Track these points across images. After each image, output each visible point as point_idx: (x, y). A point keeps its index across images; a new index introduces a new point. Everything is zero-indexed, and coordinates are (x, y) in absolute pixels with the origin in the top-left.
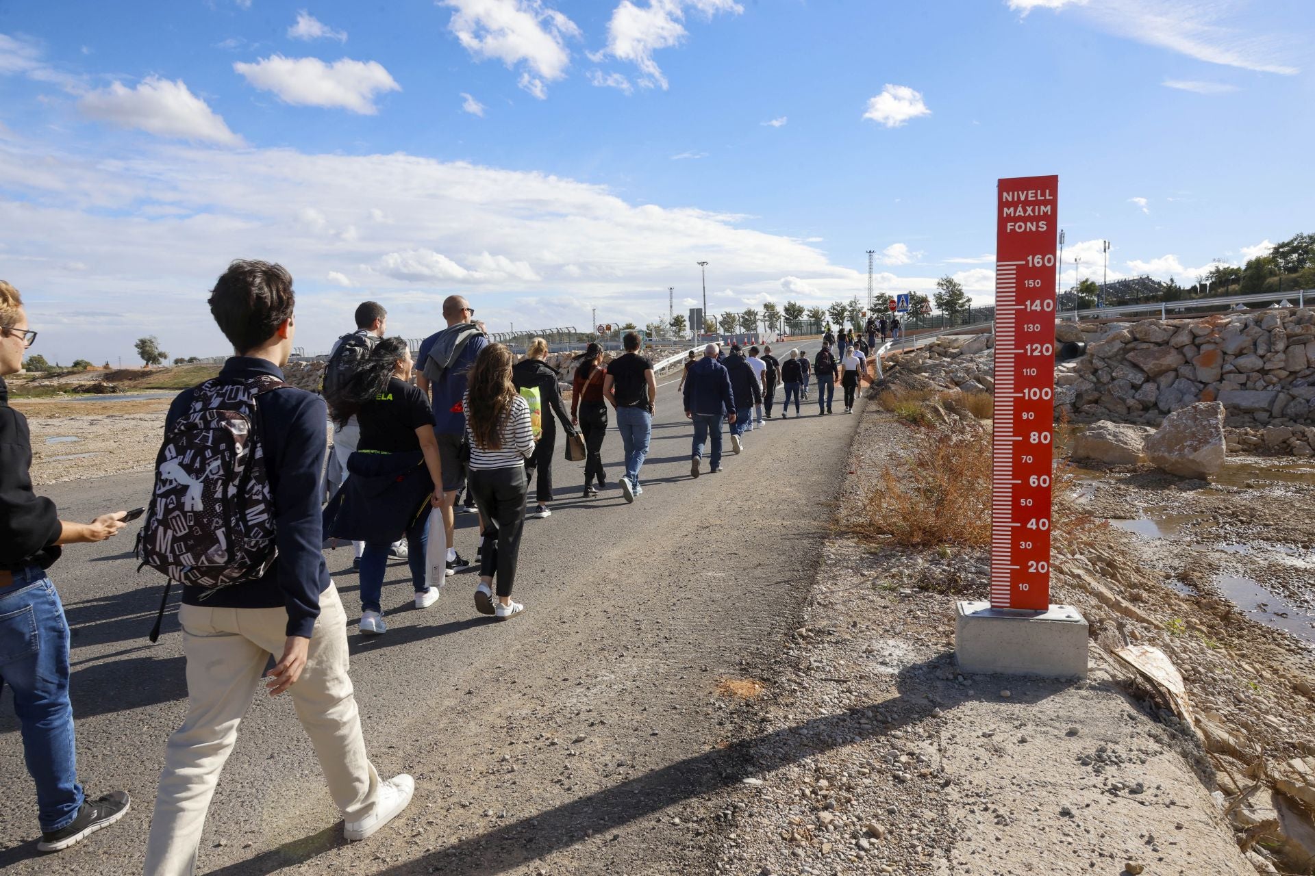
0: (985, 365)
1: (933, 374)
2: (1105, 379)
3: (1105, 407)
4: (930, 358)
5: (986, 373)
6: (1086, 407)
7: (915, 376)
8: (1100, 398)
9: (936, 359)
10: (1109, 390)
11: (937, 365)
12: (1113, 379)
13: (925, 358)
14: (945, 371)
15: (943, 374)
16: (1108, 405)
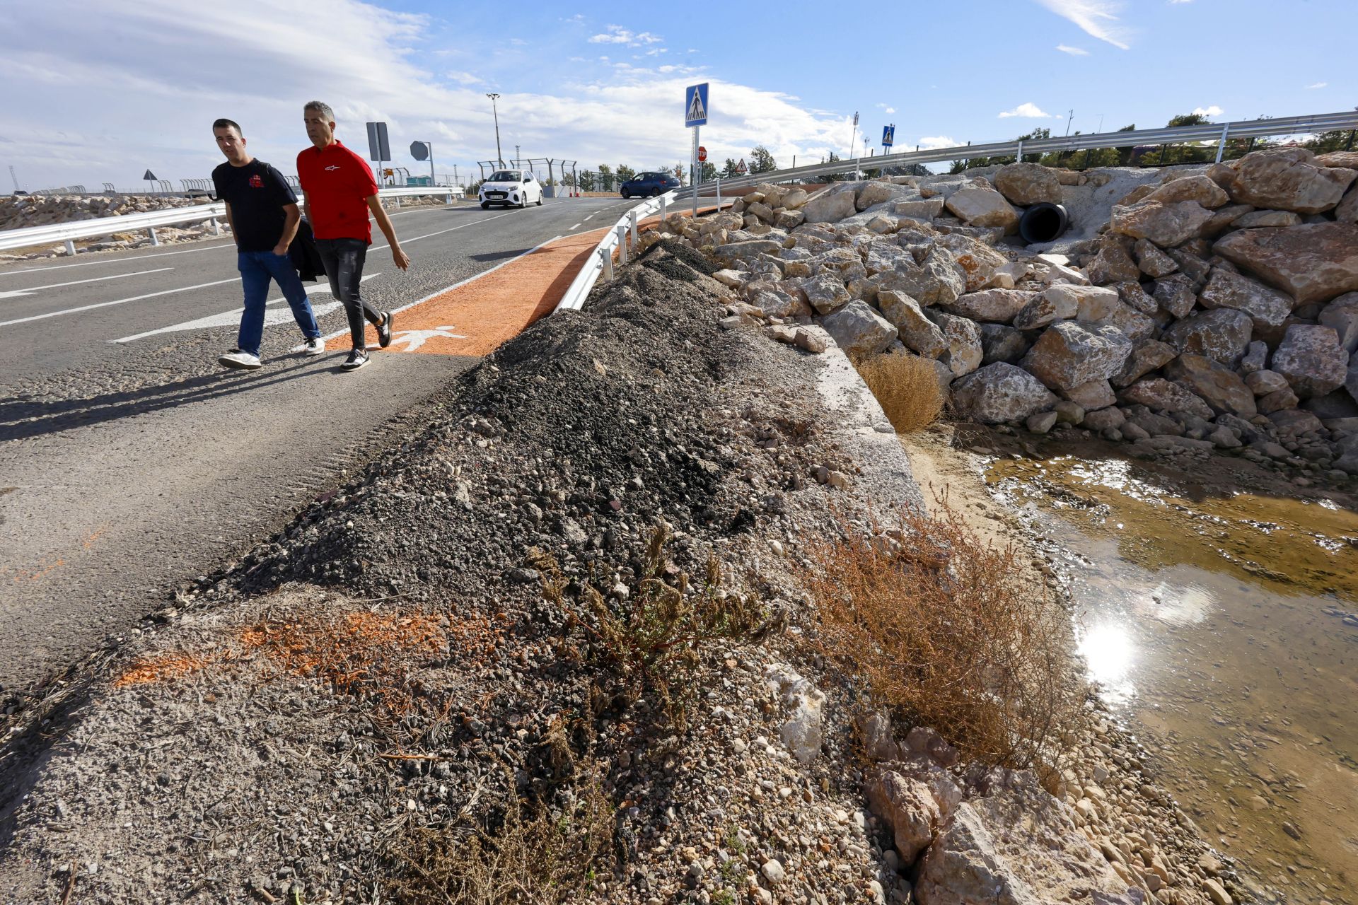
0: (883, 254)
1: (751, 277)
2: (1182, 305)
3: (1197, 392)
4: (744, 227)
5: (890, 279)
6: (1146, 388)
7: (704, 281)
8: (1176, 362)
9: (756, 230)
10: (1196, 342)
11: (760, 247)
12: (1201, 307)
13: (735, 227)
14: (781, 266)
15: (777, 276)
16: (1205, 386)
